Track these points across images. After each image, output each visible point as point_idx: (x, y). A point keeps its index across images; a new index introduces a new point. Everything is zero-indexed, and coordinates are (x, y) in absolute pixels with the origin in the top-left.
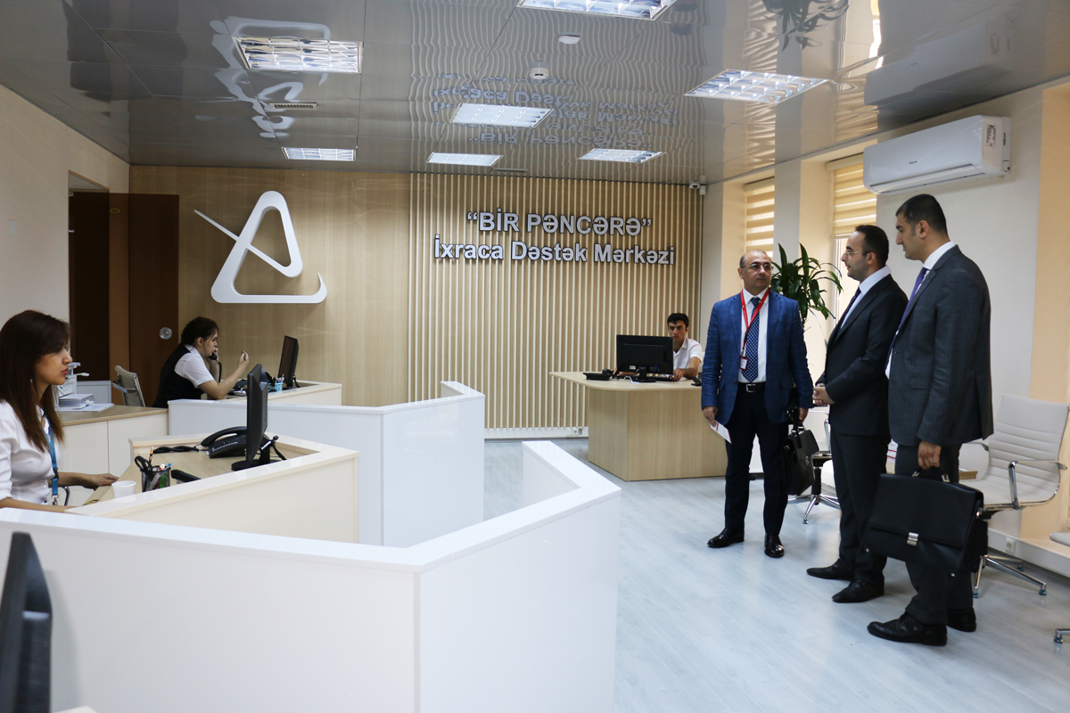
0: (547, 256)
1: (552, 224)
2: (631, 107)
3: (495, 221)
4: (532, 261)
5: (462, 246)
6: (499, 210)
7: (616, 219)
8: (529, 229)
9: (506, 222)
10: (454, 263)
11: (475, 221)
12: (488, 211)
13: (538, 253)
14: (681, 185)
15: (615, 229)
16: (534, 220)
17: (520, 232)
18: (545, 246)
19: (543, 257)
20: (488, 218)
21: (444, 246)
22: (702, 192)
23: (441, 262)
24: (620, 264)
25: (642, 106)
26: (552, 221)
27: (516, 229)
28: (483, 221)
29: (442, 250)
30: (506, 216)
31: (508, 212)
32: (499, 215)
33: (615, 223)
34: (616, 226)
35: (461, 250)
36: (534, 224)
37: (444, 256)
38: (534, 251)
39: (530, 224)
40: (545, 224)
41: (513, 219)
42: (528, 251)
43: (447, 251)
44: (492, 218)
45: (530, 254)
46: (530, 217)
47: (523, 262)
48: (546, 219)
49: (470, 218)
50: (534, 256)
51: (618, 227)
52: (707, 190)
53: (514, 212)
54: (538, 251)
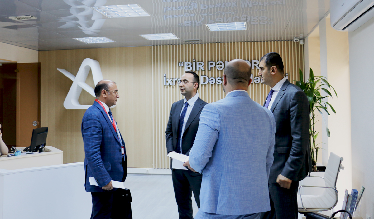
0: (219, 82)
1: (221, 66)
2: (260, 4)
3: (192, 66)
4: (212, 85)
5: (176, 79)
6: (194, 60)
7: (255, 61)
8: (209, 69)
9: (198, 66)
10: (173, 87)
11: (183, 67)
12: (189, 61)
13: (214, 81)
14: (288, 41)
15: (255, 66)
16: (212, 64)
17: (205, 70)
18: (218, 77)
19: (217, 83)
20: (189, 65)
21: (168, 80)
22: (302, 43)
23: (167, 87)
24: (258, 84)
25: (266, 2)
26: (221, 64)
27: (203, 69)
28: (186, 66)
29: (167, 82)
30: (198, 63)
31: (199, 61)
32: (194, 63)
33: (255, 63)
34: (255, 65)
35: (176, 81)
36: (212, 66)
37: (168, 84)
38: (212, 80)
39: (210, 66)
40: (217, 66)
41: (201, 64)
42: (209, 80)
43: (169, 82)
44: (191, 64)
45: (210, 81)
46: (210, 63)
47: (207, 86)
48: (218, 63)
49: (180, 65)
50: (212, 82)
51: (256, 65)
52: (304, 42)
53: (202, 61)
54: (214, 79)
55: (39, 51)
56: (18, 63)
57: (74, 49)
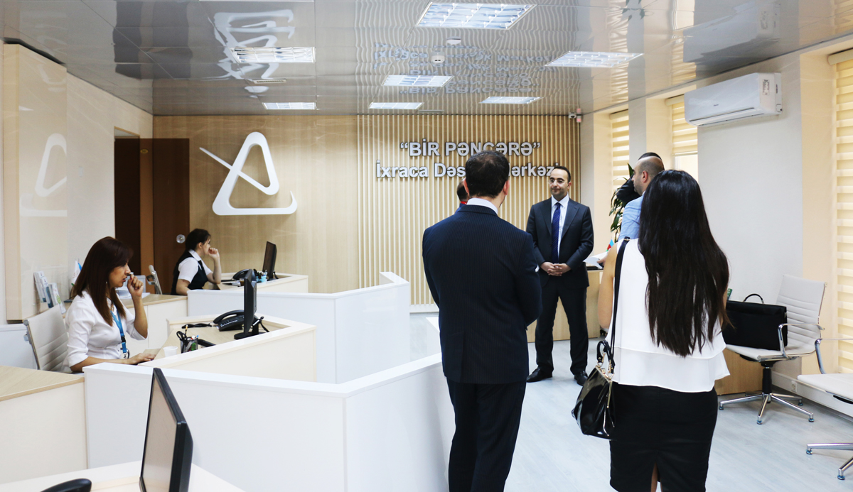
1: (464, 149)
2: (522, 58)
3: (421, 148)
4: (450, 178)
5: (397, 168)
6: (424, 140)
7: (513, 144)
8: (447, 154)
9: (430, 149)
10: (391, 181)
11: (406, 149)
12: (416, 141)
13: (454, 172)
14: (563, 116)
15: (513, 151)
16: (451, 146)
17: (440, 156)
18: (460, 166)
19: (459, 175)
20: (416, 146)
21: (384, 169)
22: (579, 120)
23: (382, 180)
24: (518, 177)
25: (530, 57)
26: (465, 147)
27: (437, 154)
28: (412, 149)
29: (382, 172)
30: (430, 144)
31: (431, 141)
32: (424, 144)
33: (513, 146)
34: (513, 149)
35: (396, 171)
36: (451, 150)
37: (383, 176)
38: (451, 170)
39: (448, 149)
40: (459, 150)
41: (435, 146)
42: (447, 170)
43: (386, 173)
44: (419, 146)
45: (448, 172)
46: (448, 144)
47: (443, 179)
48: (459, 145)
49: (402, 147)
50: (451, 173)
51: (515, 149)
52: (582, 118)
53: (436, 141)
54: (454, 169)
55: (155, 115)
56: (142, 137)
57: (220, 115)
